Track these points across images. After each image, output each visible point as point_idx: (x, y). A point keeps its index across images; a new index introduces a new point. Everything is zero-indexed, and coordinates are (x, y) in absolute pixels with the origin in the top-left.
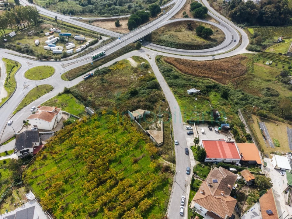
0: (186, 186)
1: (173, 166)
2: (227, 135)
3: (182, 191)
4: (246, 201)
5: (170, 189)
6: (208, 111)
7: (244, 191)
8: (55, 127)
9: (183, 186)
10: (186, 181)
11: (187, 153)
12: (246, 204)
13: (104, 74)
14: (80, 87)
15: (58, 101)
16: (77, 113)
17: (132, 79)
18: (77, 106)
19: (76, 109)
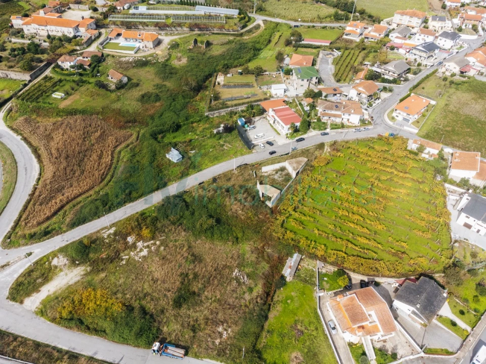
1: (328, 143)
2: (254, 121)
6: (218, 138)
9: (343, 135)
10: (336, 133)
13: (152, 314)
14: (220, 344)
15: (294, 355)
16: (303, 289)
17: (150, 252)
18: (287, 303)
19: (296, 299)
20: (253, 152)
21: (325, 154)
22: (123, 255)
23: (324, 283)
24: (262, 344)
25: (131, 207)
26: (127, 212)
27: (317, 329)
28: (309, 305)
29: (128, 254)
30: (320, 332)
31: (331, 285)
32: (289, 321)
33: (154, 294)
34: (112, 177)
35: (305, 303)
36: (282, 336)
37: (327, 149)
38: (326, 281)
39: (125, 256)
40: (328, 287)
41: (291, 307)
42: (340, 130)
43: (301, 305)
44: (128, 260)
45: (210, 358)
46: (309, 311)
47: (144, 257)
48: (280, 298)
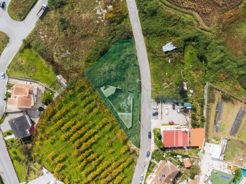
0: (145, 166)
1: (138, 151)
2: (186, 115)
3: (142, 170)
4: (180, 177)
5: (134, 167)
6: (178, 83)
7: (182, 170)
8: (35, 102)
9: (143, 166)
10: (145, 162)
11: (150, 137)
12: (179, 179)
13: (61, 8)
14: (39, 34)
15: (24, 61)
16: (50, 81)
17: (98, 15)
18: (46, 70)
19: (47, 75)
20: (152, 99)
21: (130, 144)
22: (102, 2)
23: (49, 92)
24: (33, 51)
25: (135, 12)
26: (131, 9)
27: (30, 77)
28: (42, 79)
29: (101, 4)
30: (29, 77)
31: (47, 95)
32: (38, 67)
33: (72, 11)
34: (168, 6)
35: (44, 78)
36: (33, 61)
37: (133, 147)
38: (50, 93)
39: (101, 3)
40: (46, 92)
41: (44, 70)
42: (147, 167)
43: (43, 76)
44: (97, 4)
45: (35, 27)
46: (39, 78)
47: (96, 12)
48: (50, 68)
